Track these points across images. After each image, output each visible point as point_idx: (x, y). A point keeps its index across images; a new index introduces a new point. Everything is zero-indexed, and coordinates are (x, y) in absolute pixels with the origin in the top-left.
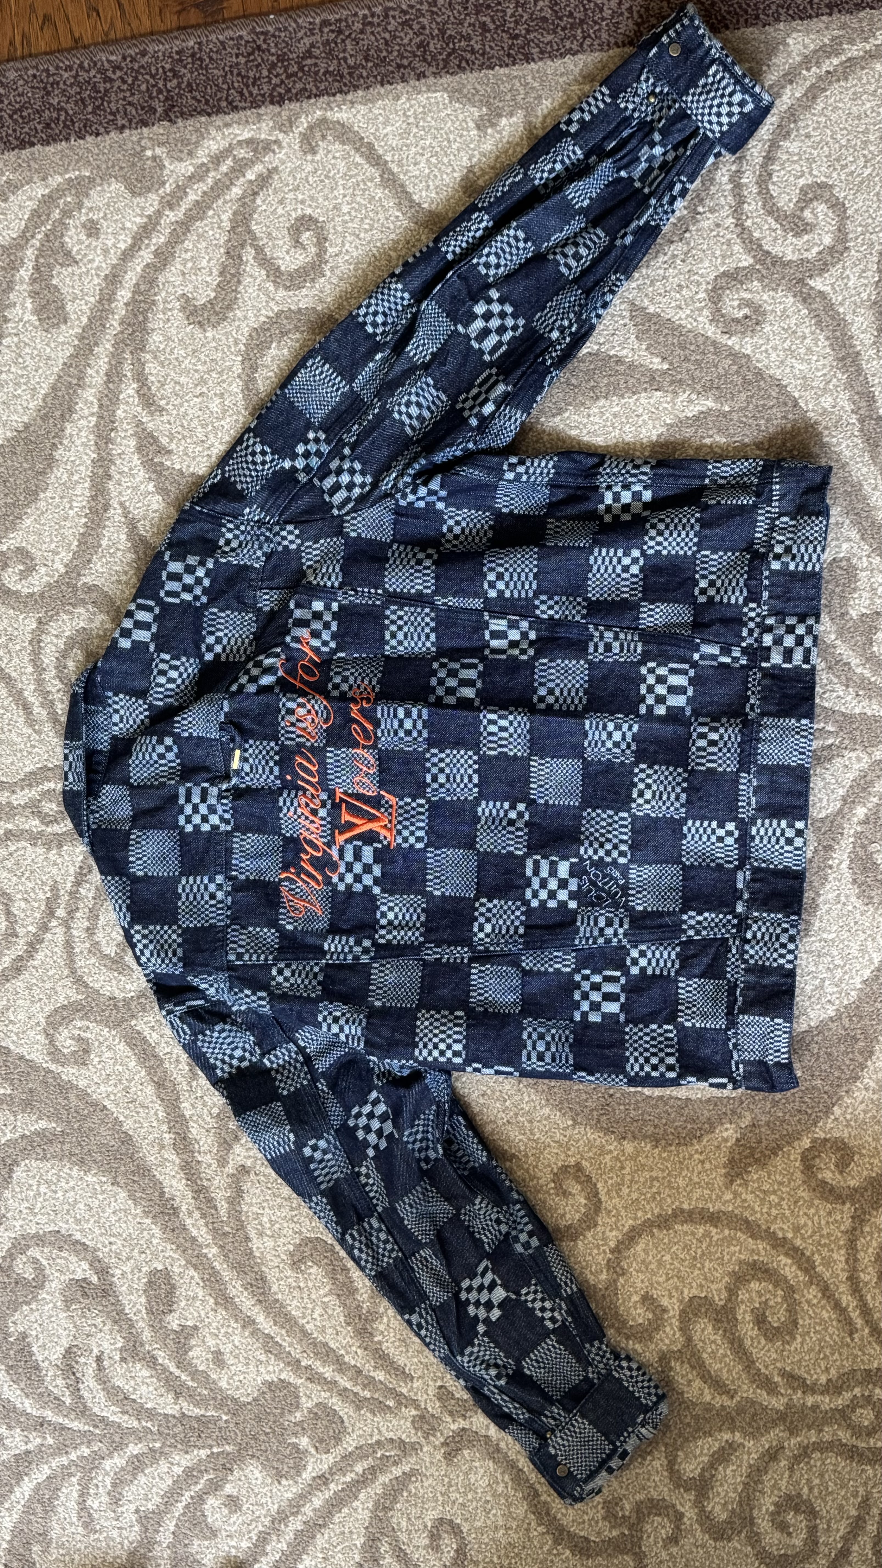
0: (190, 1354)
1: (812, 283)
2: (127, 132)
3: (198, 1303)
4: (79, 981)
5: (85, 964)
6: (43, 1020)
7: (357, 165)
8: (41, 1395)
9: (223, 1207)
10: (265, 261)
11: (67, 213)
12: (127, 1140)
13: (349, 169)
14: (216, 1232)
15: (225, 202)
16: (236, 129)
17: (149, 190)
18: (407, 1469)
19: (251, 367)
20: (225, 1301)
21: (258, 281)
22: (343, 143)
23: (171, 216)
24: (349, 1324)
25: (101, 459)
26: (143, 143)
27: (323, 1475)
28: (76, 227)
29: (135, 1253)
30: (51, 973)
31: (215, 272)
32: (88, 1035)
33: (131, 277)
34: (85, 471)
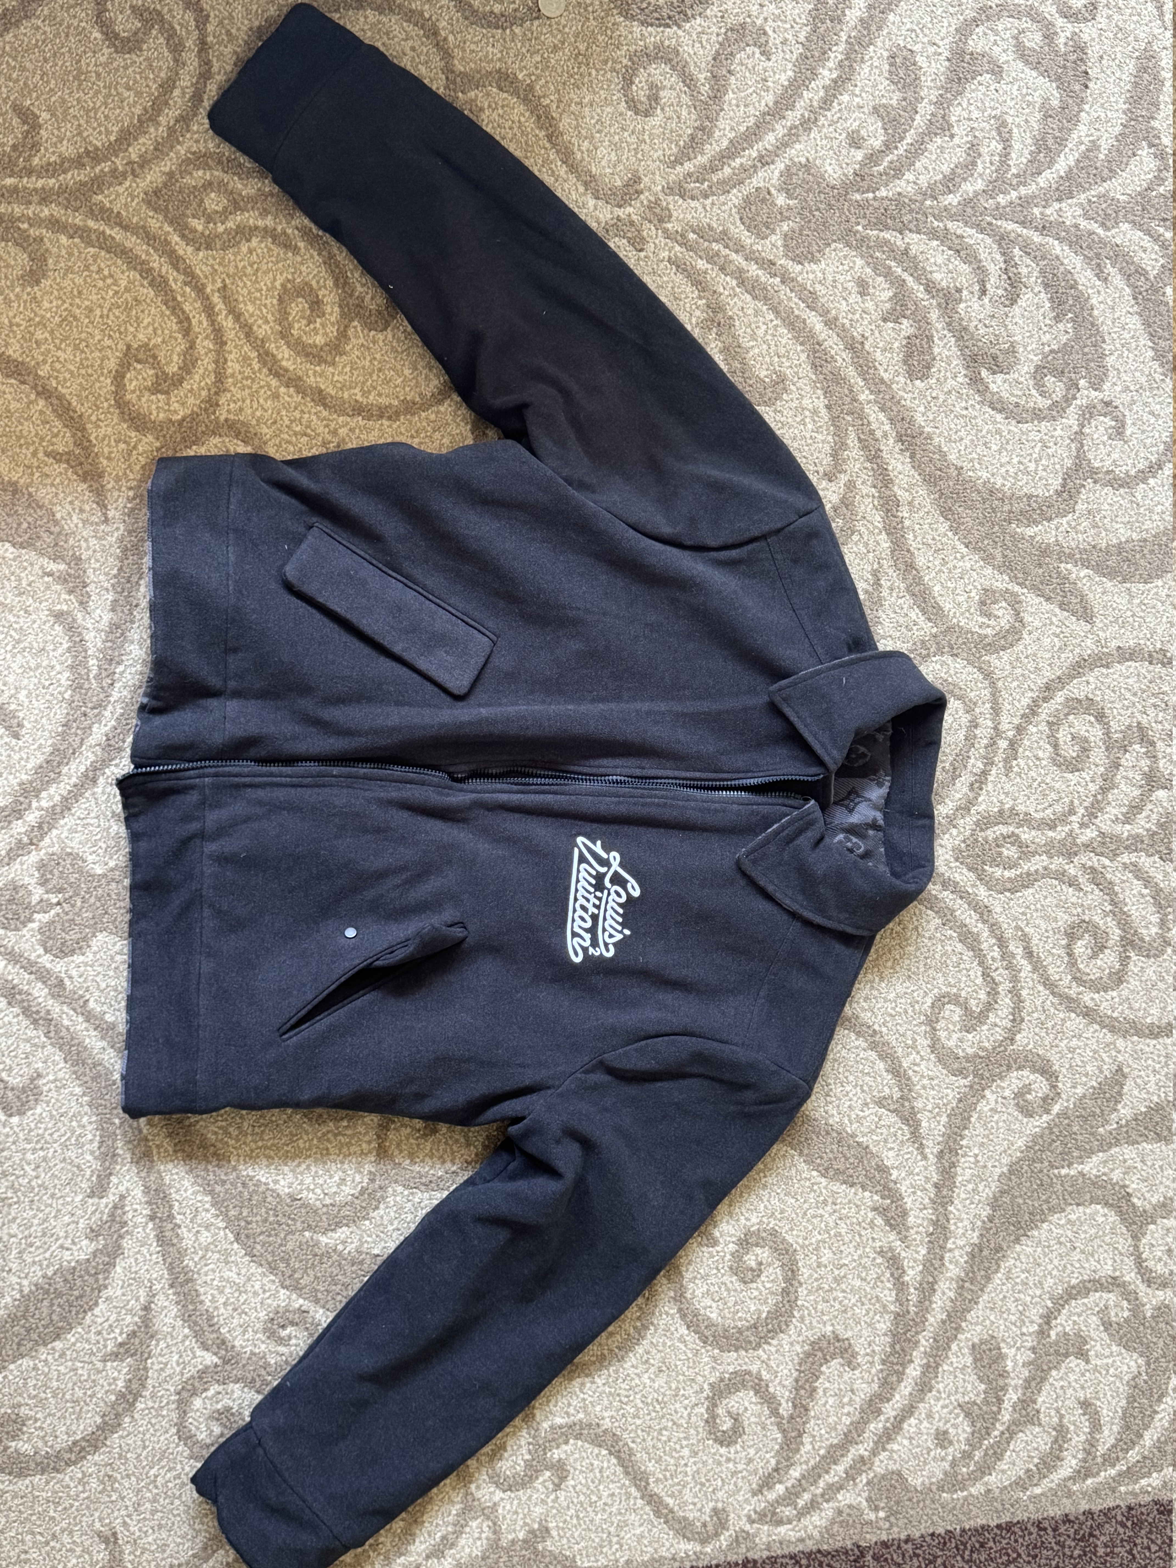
0: (891, 294)
1: (215, 1359)
2: (903, 1537)
3: (881, 345)
4: (988, 675)
5: (980, 692)
6: (1025, 636)
7: (672, 1496)
8: (1043, 258)
9: (852, 440)
10: (770, 1401)
11: (967, 1455)
12: (946, 513)
13: (680, 1492)
14: (861, 416)
15: (807, 1463)
16: (793, 1536)
17: (883, 1477)
18: (679, 168)
19: (788, 1294)
20: (855, 347)
21: (777, 1380)
22: (685, 1519)
23: (861, 1450)
24: (731, 318)
25: (944, 1205)
26: (887, 1525)
27: (763, 165)
28: (959, 1441)
29: (942, 397)
30: (1015, 684)
31: (820, 1392)
32: (981, 620)
33: (905, 1389)
34: (960, 1194)
